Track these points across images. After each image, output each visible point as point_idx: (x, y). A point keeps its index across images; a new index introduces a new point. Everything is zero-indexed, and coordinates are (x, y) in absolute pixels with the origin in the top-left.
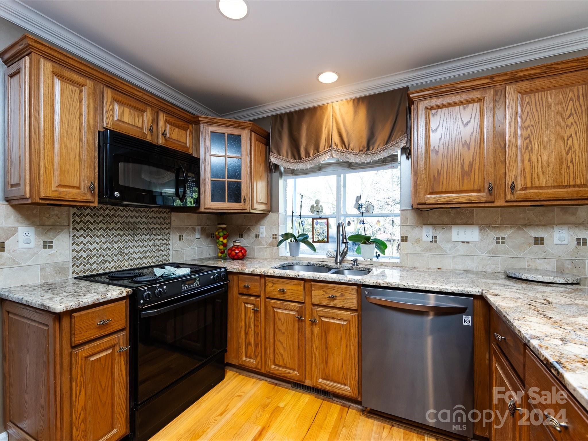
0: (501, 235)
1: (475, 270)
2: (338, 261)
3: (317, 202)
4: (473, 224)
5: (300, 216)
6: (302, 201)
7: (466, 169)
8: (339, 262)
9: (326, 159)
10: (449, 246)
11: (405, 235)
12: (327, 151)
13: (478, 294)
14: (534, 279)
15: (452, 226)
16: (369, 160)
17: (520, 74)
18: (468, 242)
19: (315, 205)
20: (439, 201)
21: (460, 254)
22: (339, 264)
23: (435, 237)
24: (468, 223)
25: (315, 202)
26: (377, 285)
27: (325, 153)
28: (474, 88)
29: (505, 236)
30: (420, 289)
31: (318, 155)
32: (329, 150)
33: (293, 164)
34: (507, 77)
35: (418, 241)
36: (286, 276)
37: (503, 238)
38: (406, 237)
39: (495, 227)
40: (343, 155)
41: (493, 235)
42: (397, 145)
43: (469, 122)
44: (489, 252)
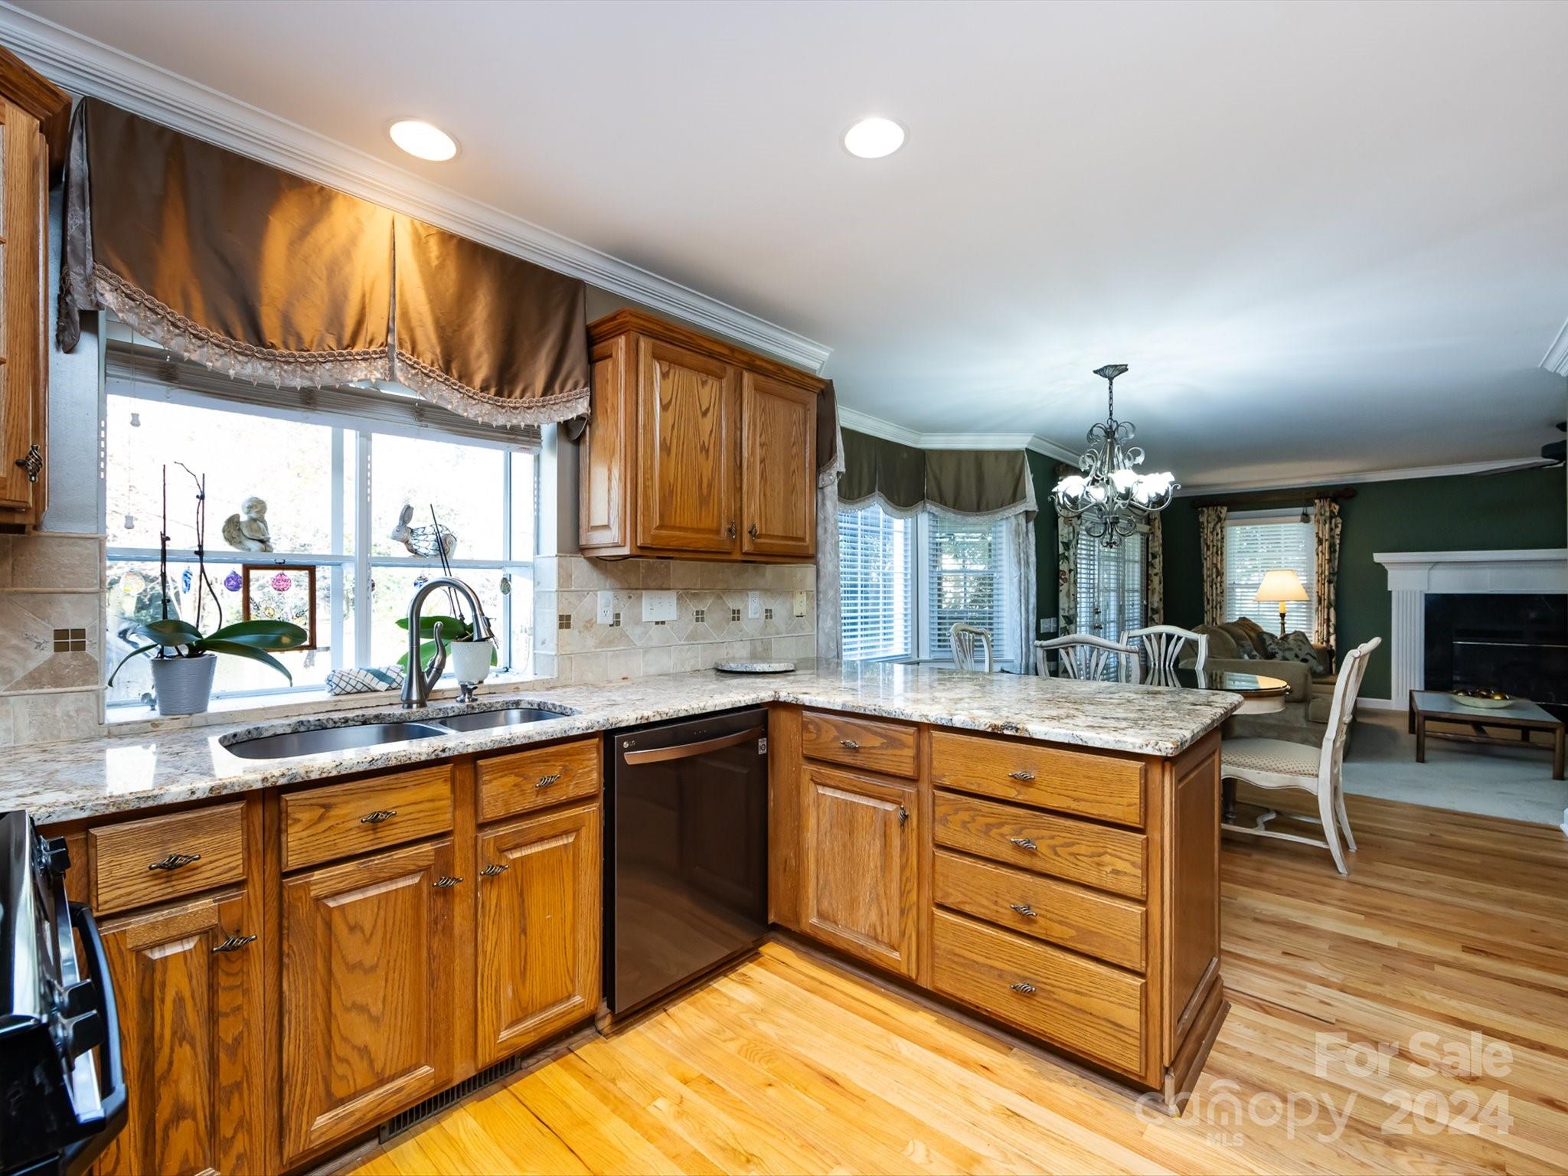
0: (701, 608)
1: (672, 671)
2: (415, 697)
3: (257, 507)
4: (669, 589)
5: (200, 553)
6: (202, 497)
7: (705, 491)
8: (416, 702)
9: (360, 376)
10: (638, 630)
11: (565, 614)
12: (375, 352)
13: (771, 699)
14: (771, 670)
15: (644, 592)
16: (500, 420)
17: (758, 362)
18: (663, 623)
19: (244, 518)
20: (672, 543)
21: (653, 644)
22: (415, 706)
23: (617, 616)
24: (664, 586)
25: (250, 508)
26: (644, 721)
27: (366, 357)
28: (711, 355)
29: (705, 609)
30: (708, 711)
31: (340, 354)
32: (382, 352)
33: (217, 350)
34: (745, 359)
35: (590, 624)
36: (393, 763)
37: (703, 612)
38: (569, 617)
39: (694, 595)
40: (430, 385)
41: (693, 607)
42: (568, 405)
43: (708, 410)
44: (687, 639)
